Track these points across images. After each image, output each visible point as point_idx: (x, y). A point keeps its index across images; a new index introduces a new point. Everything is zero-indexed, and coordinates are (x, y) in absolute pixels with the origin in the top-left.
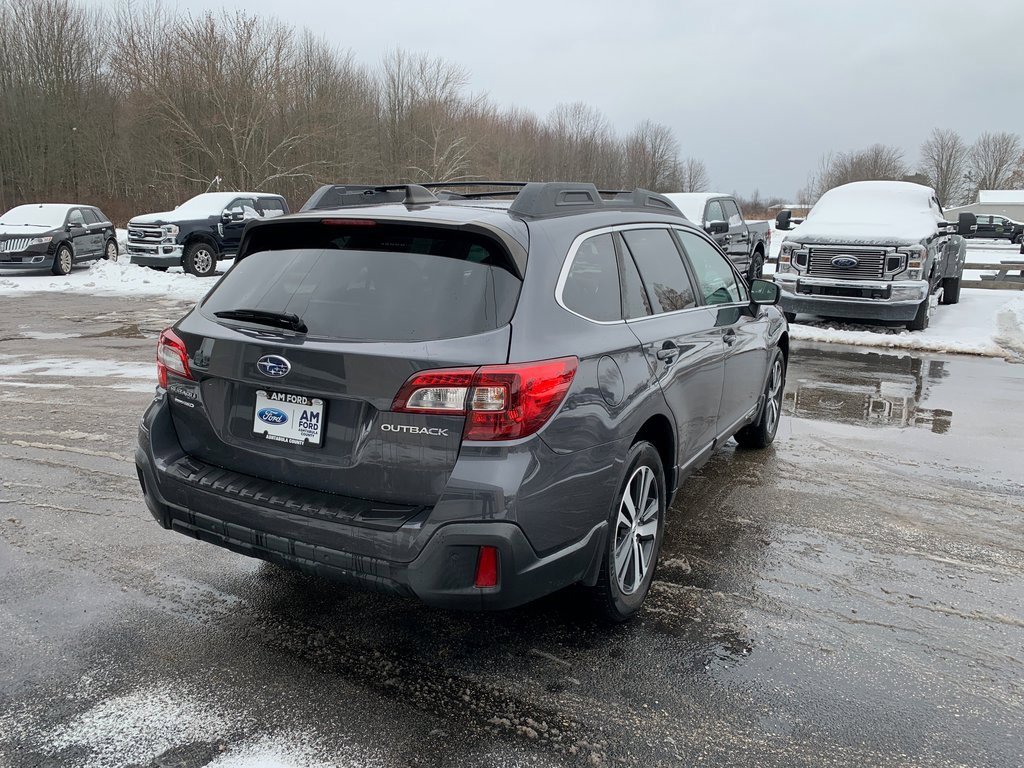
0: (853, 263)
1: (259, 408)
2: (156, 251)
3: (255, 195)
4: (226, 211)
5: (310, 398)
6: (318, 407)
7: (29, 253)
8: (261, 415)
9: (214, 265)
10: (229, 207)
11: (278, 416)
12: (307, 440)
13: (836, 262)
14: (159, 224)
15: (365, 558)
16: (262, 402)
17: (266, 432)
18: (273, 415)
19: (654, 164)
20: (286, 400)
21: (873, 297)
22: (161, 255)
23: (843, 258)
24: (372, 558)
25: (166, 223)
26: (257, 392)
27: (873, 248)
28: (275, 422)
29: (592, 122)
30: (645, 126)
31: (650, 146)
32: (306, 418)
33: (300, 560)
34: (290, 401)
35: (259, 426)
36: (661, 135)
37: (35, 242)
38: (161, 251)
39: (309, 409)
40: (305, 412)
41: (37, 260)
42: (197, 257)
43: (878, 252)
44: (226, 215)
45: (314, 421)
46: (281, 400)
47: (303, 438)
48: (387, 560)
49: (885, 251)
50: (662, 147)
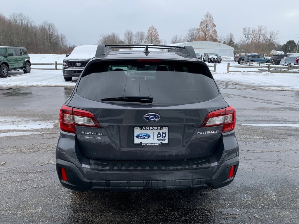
1: (136, 134)
5: (161, 127)
6: (165, 130)
8: (137, 137)
11: (146, 136)
12: (161, 143)
15: (196, 180)
16: (137, 131)
17: (141, 143)
18: (144, 136)
19: (50, 34)
20: (150, 129)
24: (198, 179)
26: (135, 128)
28: (145, 138)
29: (26, 19)
30: (45, 22)
31: (48, 29)
32: (160, 135)
33: (168, 187)
34: (152, 129)
35: (137, 141)
36: (51, 26)
39: (161, 131)
40: (159, 132)
45: (164, 135)
46: (147, 129)
47: (160, 142)
48: (204, 178)
50: (52, 29)
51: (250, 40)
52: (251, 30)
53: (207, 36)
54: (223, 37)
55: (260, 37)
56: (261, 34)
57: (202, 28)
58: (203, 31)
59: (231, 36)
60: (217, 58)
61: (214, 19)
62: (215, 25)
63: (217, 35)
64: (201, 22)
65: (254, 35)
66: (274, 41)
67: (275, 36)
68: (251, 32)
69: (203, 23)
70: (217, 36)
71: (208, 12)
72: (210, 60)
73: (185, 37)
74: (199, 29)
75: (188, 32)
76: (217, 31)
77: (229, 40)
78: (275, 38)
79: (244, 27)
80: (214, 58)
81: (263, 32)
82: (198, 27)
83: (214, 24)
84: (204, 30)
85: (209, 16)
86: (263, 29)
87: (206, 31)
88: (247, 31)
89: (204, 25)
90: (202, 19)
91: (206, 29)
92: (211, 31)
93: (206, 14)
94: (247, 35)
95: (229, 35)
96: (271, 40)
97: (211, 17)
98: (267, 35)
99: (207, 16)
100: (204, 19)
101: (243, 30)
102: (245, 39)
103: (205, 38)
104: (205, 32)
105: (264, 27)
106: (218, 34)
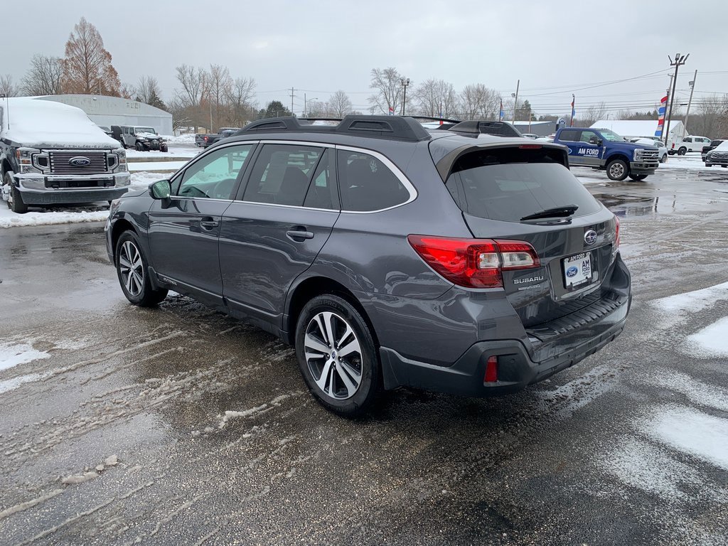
0: (87, 162)
13: (75, 162)
17: (571, 283)
21: (105, 186)
23: (79, 159)
26: (565, 261)
27: (98, 151)
34: (578, 259)
40: (583, 262)
43: (102, 153)
46: (574, 260)
47: (585, 277)
49: (105, 153)
51: (199, 96)
52: (196, 73)
53: (93, 81)
54: (131, 86)
55: (218, 91)
56: (220, 84)
57: (72, 59)
58: (77, 68)
59: (152, 85)
60: (158, 140)
61: (102, 37)
62: (108, 56)
63: (118, 81)
64: (69, 44)
65: (206, 85)
66: (247, 101)
67: (248, 90)
68: (197, 78)
69: (73, 45)
70: (118, 84)
71: (83, 19)
72: (142, 143)
73: (27, 82)
74: (66, 62)
75: (32, 67)
76: (116, 69)
77: (147, 95)
78: (250, 94)
79: (180, 66)
80: (150, 140)
81: (223, 79)
82: (64, 57)
83: (107, 50)
84: (82, 65)
85: (87, 29)
86: (222, 73)
87: (87, 69)
88: (188, 75)
89: (77, 52)
90: (69, 35)
91: (86, 64)
92: (100, 70)
93: (78, 24)
94: (188, 85)
95: (146, 82)
96: (242, 99)
97: (96, 33)
98: (233, 87)
99: (83, 27)
100: (76, 37)
101: (178, 73)
102: (186, 94)
103: (88, 86)
104: (84, 70)
105: (223, 70)
106: (120, 77)
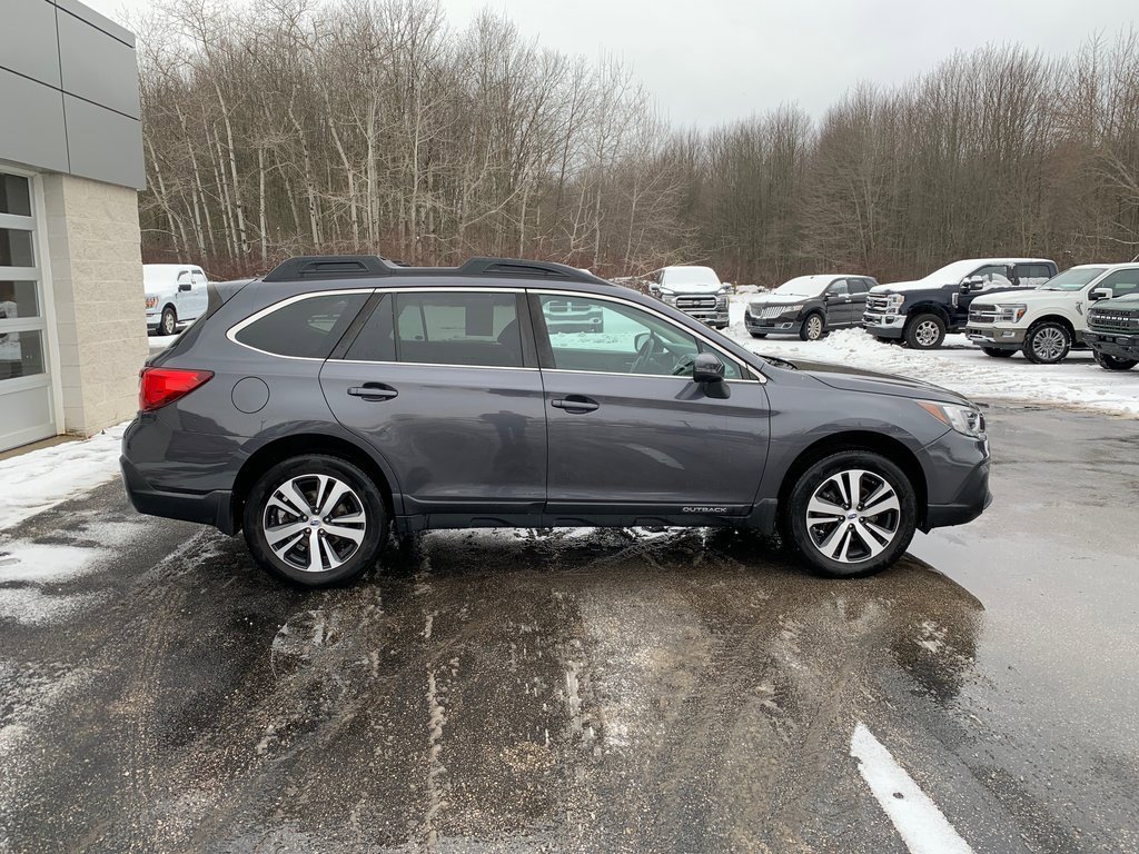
2: (880, 321)
3: (1011, 261)
4: (967, 280)
7: (781, 319)
9: (941, 338)
10: (970, 276)
14: (888, 293)
22: (884, 325)
25: (893, 293)
37: (788, 309)
38: (884, 320)
41: (787, 326)
42: (921, 328)
44: (966, 285)
